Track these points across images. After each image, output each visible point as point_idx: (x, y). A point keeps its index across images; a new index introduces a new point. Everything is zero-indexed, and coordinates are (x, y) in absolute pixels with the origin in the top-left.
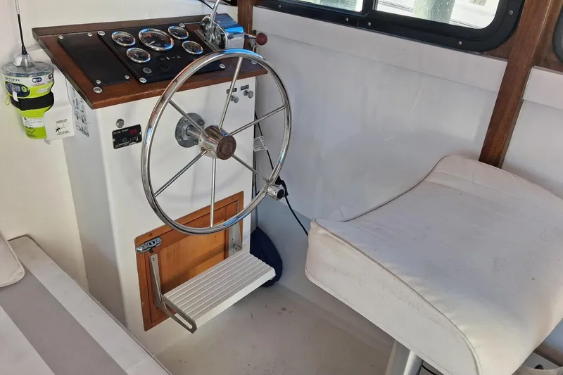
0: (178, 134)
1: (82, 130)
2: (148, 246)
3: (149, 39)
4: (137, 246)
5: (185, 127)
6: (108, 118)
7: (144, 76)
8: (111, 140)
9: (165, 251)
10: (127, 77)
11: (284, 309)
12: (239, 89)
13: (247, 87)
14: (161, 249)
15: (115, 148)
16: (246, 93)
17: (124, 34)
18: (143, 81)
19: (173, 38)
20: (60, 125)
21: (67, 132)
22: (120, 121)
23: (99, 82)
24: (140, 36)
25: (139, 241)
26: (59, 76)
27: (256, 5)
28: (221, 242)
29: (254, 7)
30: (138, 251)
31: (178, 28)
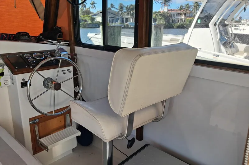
0: (44, 84)
1: (12, 83)
2: (34, 122)
3: (36, 56)
4: (30, 122)
5: (46, 82)
6: (19, 78)
7: (32, 66)
8: (20, 85)
9: (40, 125)
10: (26, 66)
11: (92, 153)
12: (66, 70)
13: (70, 70)
14: (39, 123)
15: (22, 87)
16: (69, 72)
17: (28, 55)
18: (31, 67)
19: (44, 55)
20: (6, 82)
21: (8, 84)
22: (23, 79)
23: (17, 68)
24: (33, 55)
25: (30, 120)
26: (6, 67)
27: (76, 46)
28: (63, 123)
29: (75, 47)
30: (30, 123)
31: (47, 53)
